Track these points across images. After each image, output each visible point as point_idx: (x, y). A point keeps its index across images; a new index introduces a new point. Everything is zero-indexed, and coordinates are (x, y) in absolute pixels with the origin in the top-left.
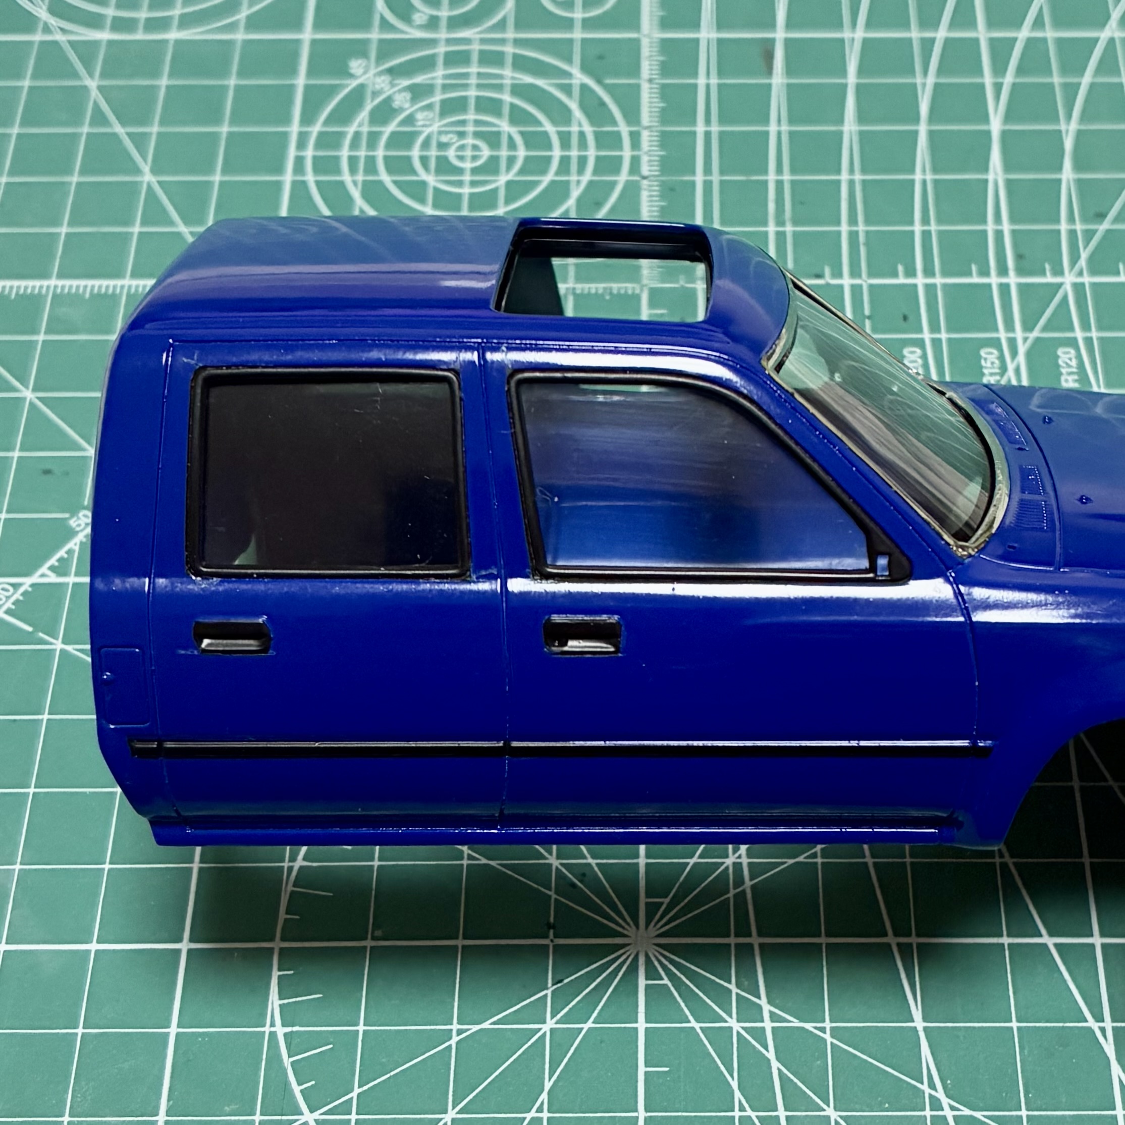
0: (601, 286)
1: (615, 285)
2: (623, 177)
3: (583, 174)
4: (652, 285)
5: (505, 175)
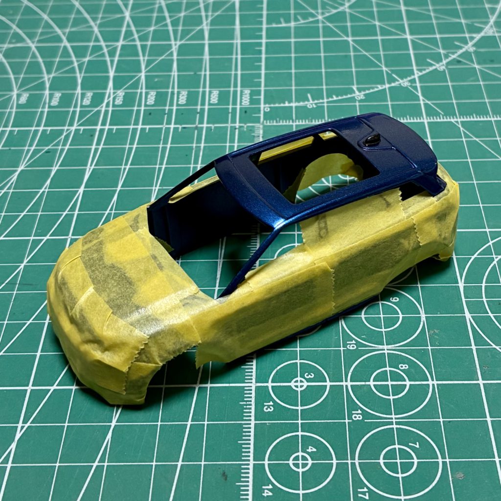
0: (281, 123)
1: (275, 124)
4: (258, 124)
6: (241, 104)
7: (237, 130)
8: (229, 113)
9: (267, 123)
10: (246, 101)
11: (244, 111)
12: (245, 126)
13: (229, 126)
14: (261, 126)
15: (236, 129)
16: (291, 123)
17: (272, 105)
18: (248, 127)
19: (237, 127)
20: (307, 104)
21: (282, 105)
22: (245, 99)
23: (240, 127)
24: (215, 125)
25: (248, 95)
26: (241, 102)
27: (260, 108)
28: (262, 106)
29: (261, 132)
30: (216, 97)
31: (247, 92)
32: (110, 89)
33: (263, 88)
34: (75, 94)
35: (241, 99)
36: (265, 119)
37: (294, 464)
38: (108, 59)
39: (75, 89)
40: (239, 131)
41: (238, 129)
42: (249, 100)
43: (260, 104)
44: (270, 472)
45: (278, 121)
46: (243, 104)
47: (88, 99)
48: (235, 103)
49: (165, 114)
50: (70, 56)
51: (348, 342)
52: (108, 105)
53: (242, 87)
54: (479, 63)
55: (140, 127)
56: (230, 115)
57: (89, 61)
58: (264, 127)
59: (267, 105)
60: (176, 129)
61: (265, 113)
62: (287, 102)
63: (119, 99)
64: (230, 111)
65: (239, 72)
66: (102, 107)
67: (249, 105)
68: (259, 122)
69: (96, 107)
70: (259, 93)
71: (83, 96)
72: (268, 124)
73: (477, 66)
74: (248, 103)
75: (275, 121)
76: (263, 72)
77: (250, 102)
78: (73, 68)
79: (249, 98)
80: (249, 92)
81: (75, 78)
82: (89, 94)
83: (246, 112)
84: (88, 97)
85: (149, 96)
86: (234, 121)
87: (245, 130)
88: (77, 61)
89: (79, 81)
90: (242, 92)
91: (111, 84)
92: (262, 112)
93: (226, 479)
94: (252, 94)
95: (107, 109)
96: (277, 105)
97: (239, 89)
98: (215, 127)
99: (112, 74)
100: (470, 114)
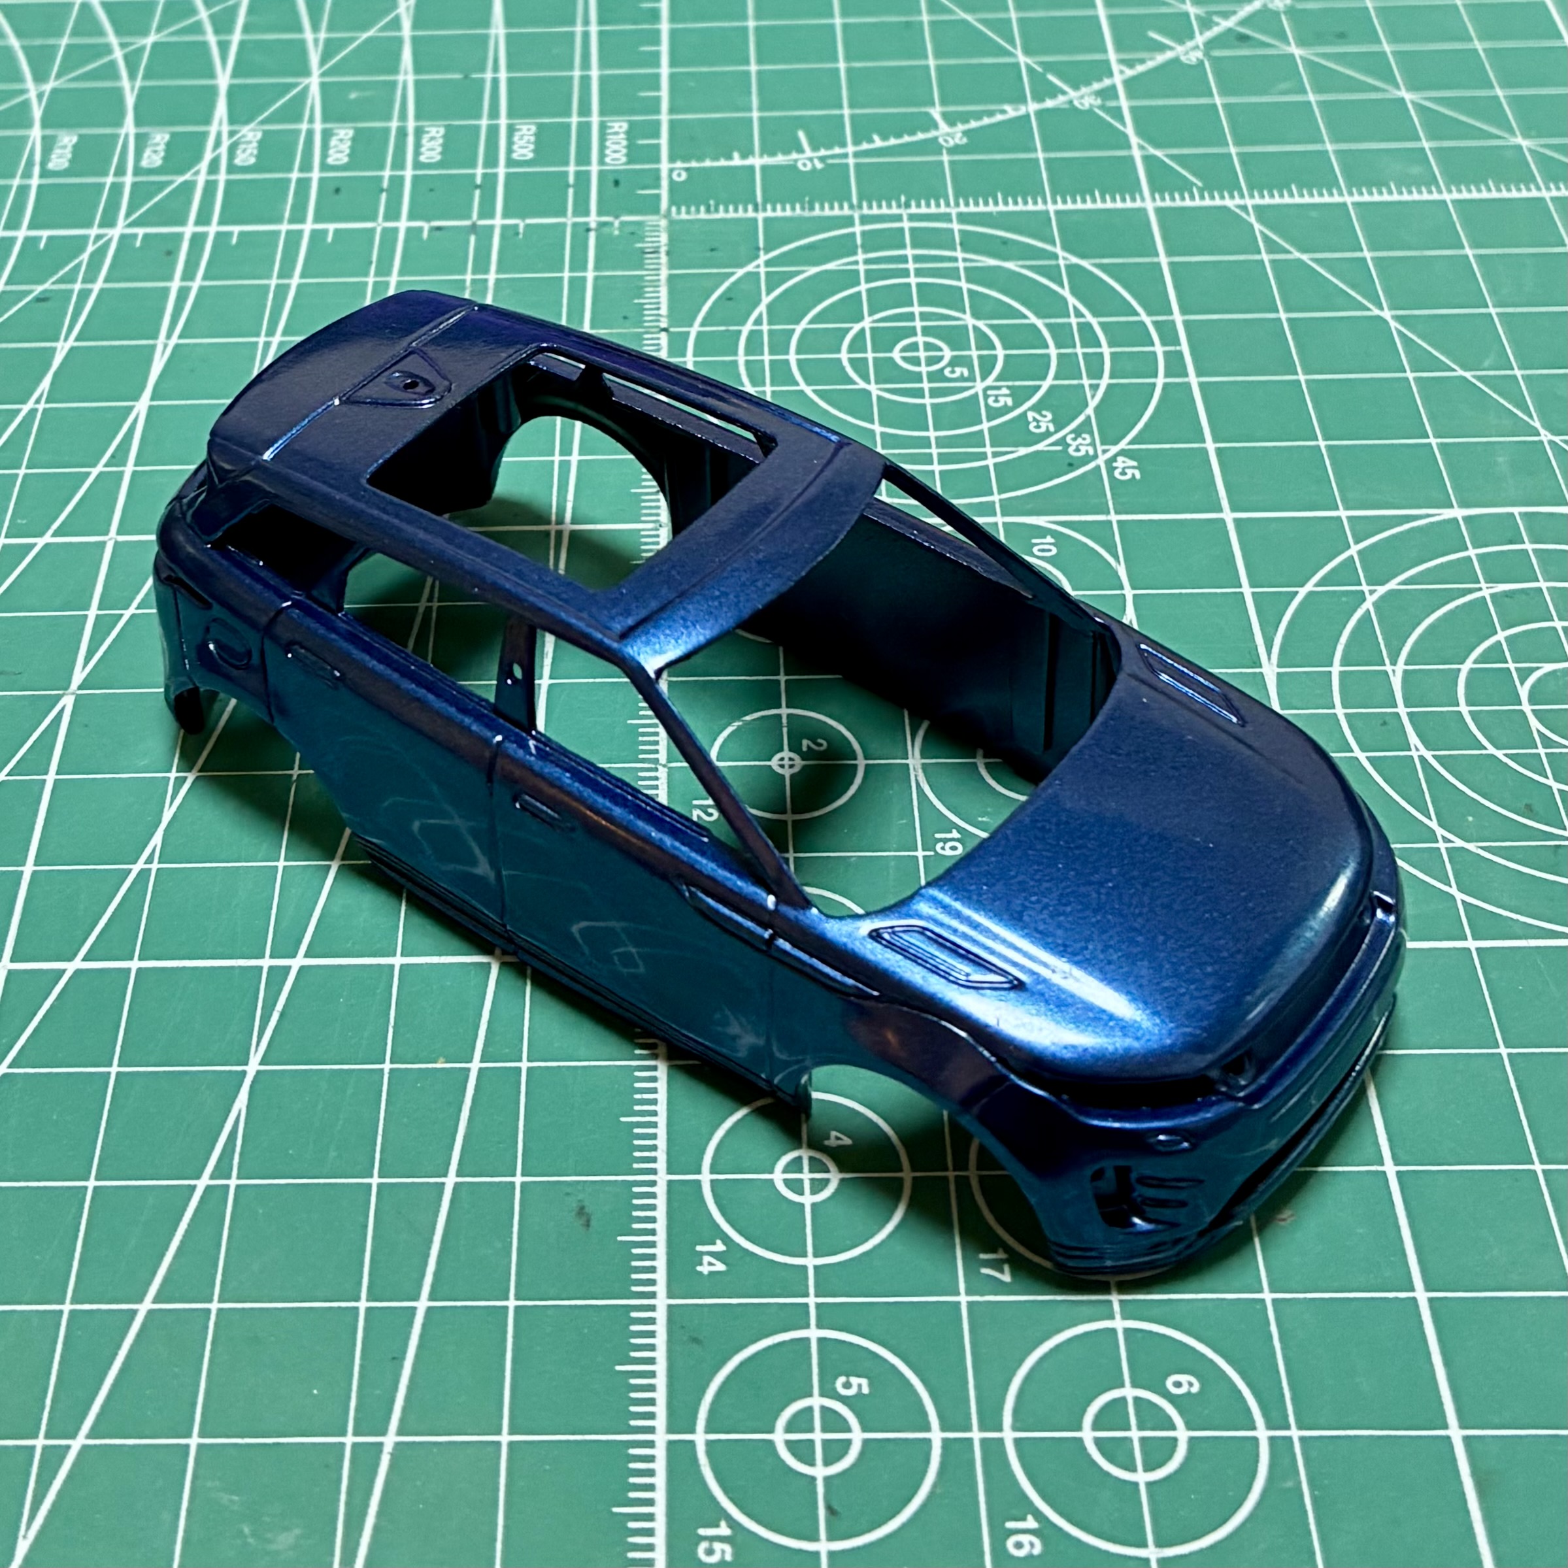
0: (721, 215)
1: (703, 215)
2: (695, 330)
3: (752, 332)
5: (863, 330)
6: (601, 162)
7: (592, 235)
8: (568, 186)
9: (679, 212)
10: (615, 152)
11: (613, 181)
12: (617, 224)
13: (569, 223)
14: (663, 223)
15: (588, 230)
16: (751, 214)
17: (694, 164)
18: (623, 224)
19: (593, 225)
20: (796, 161)
21: (723, 163)
22: (616, 147)
23: (602, 225)
24: (529, 221)
25: (622, 136)
26: (602, 155)
27: (658, 171)
28: (664, 166)
29: (664, 238)
30: (528, 142)
31: (619, 126)
32: (220, 123)
33: (664, 118)
34: (117, 136)
35: (602, 148)
36: (673, 201)
37: (787, 1183)
38: (211, 39)
39: (119, 123)
40: (598, 238)
41: (596, 230)
42: (624, 151)
43: (657, 160)
44: (717, 1203)
45: (712, 209)
46: (608, 160)
47: (155, 152)
48: (583, 157)
49: (382, 190)
50: (101, 33)
51: (938, 836)
52: (214, 167)
53: (602, 113)
54: (1301, 43)
55: (308, 227)
56: (571, 191)
57: (155, 45)
58: (672, 223)
59: (679, 164)
60: (412, 233)
61: (672, 184)
62: (736, 155)
63: (244, 151)
64: (571, 180)
65: (595, 73)
66: (197, 173)
67: (629, 163)
68: (656, 210)
69: (181, 172)
70: (653, 130)
71: (142, 141)
72: (684, 216)
73: (1297, 51)
74: (624, 159)
75: (702, 208)
76: (665, 71)
77: (627, 155)
78: (112, 64)
79: (625, 143)
80: (625, 126)
81: (118, 94)
82: (160, 137)
83: (617, 183)
84: (157, 144)
85: (334, 142)
86: (582, 208)
87: (616, 233)
88: (123, 46)
89: (130, 100)
90: (603, 127)
91: (221, 109)
92: (665, 183)
93: (588, 1224)
94: (631, 135)
95: (212, 178)
96: (708, 163)
97: (595, 119)
98: (527, 226)
99: (223, 80)
100: (1282, 186)
